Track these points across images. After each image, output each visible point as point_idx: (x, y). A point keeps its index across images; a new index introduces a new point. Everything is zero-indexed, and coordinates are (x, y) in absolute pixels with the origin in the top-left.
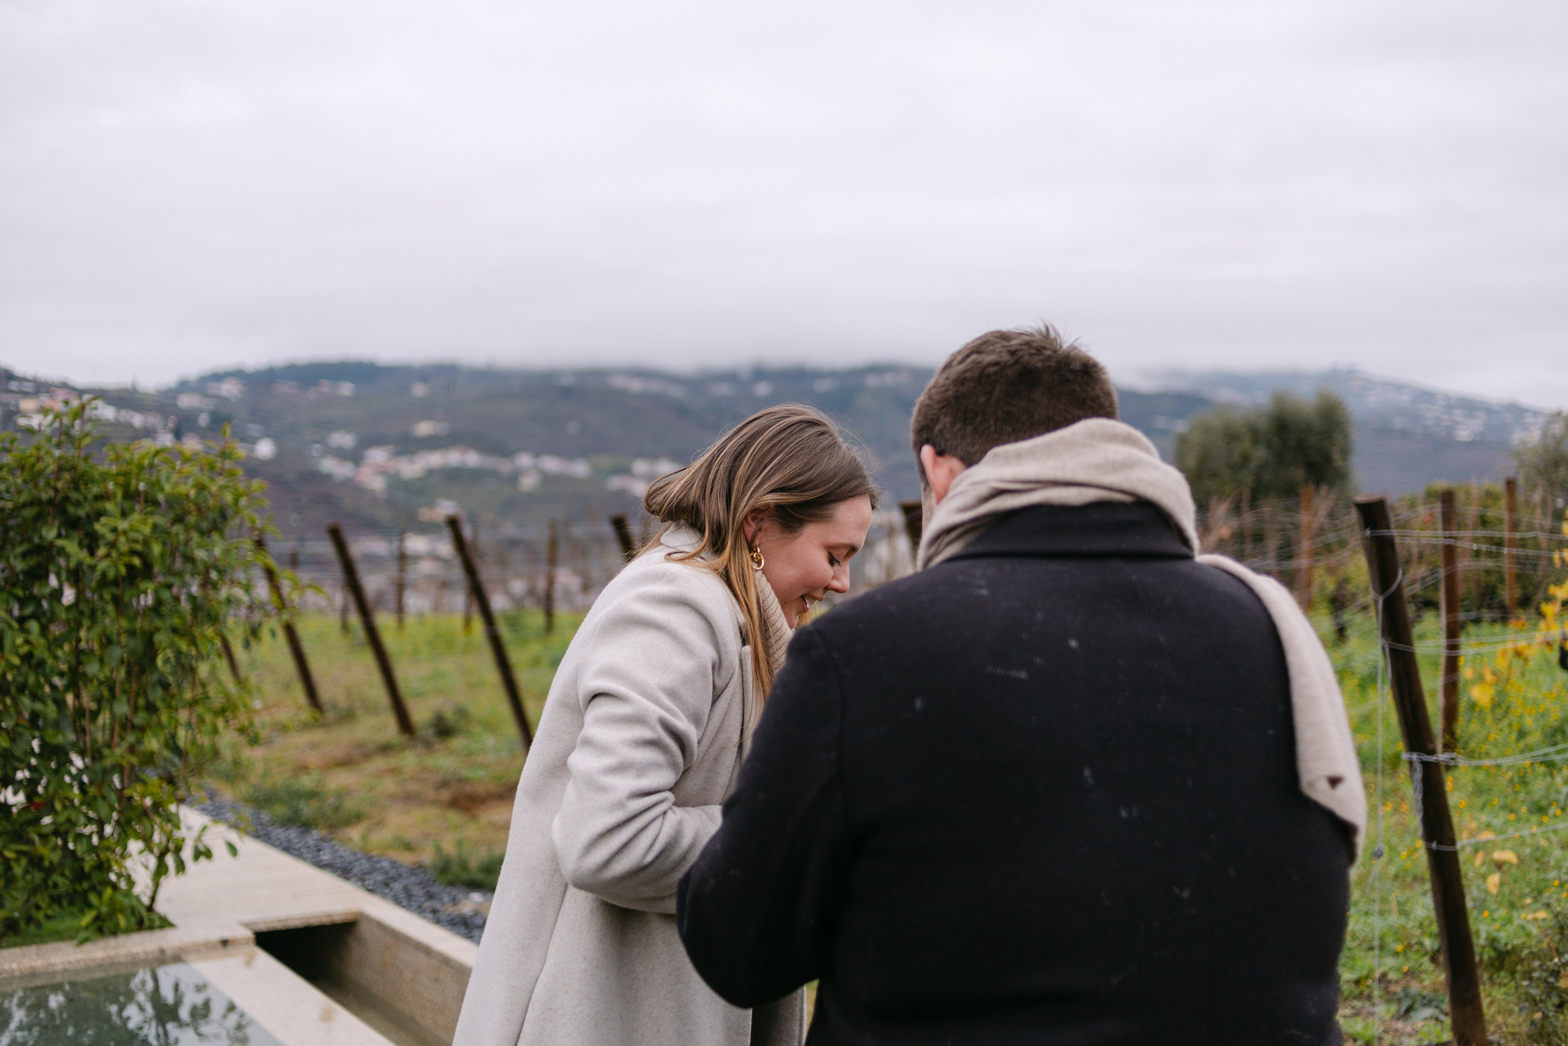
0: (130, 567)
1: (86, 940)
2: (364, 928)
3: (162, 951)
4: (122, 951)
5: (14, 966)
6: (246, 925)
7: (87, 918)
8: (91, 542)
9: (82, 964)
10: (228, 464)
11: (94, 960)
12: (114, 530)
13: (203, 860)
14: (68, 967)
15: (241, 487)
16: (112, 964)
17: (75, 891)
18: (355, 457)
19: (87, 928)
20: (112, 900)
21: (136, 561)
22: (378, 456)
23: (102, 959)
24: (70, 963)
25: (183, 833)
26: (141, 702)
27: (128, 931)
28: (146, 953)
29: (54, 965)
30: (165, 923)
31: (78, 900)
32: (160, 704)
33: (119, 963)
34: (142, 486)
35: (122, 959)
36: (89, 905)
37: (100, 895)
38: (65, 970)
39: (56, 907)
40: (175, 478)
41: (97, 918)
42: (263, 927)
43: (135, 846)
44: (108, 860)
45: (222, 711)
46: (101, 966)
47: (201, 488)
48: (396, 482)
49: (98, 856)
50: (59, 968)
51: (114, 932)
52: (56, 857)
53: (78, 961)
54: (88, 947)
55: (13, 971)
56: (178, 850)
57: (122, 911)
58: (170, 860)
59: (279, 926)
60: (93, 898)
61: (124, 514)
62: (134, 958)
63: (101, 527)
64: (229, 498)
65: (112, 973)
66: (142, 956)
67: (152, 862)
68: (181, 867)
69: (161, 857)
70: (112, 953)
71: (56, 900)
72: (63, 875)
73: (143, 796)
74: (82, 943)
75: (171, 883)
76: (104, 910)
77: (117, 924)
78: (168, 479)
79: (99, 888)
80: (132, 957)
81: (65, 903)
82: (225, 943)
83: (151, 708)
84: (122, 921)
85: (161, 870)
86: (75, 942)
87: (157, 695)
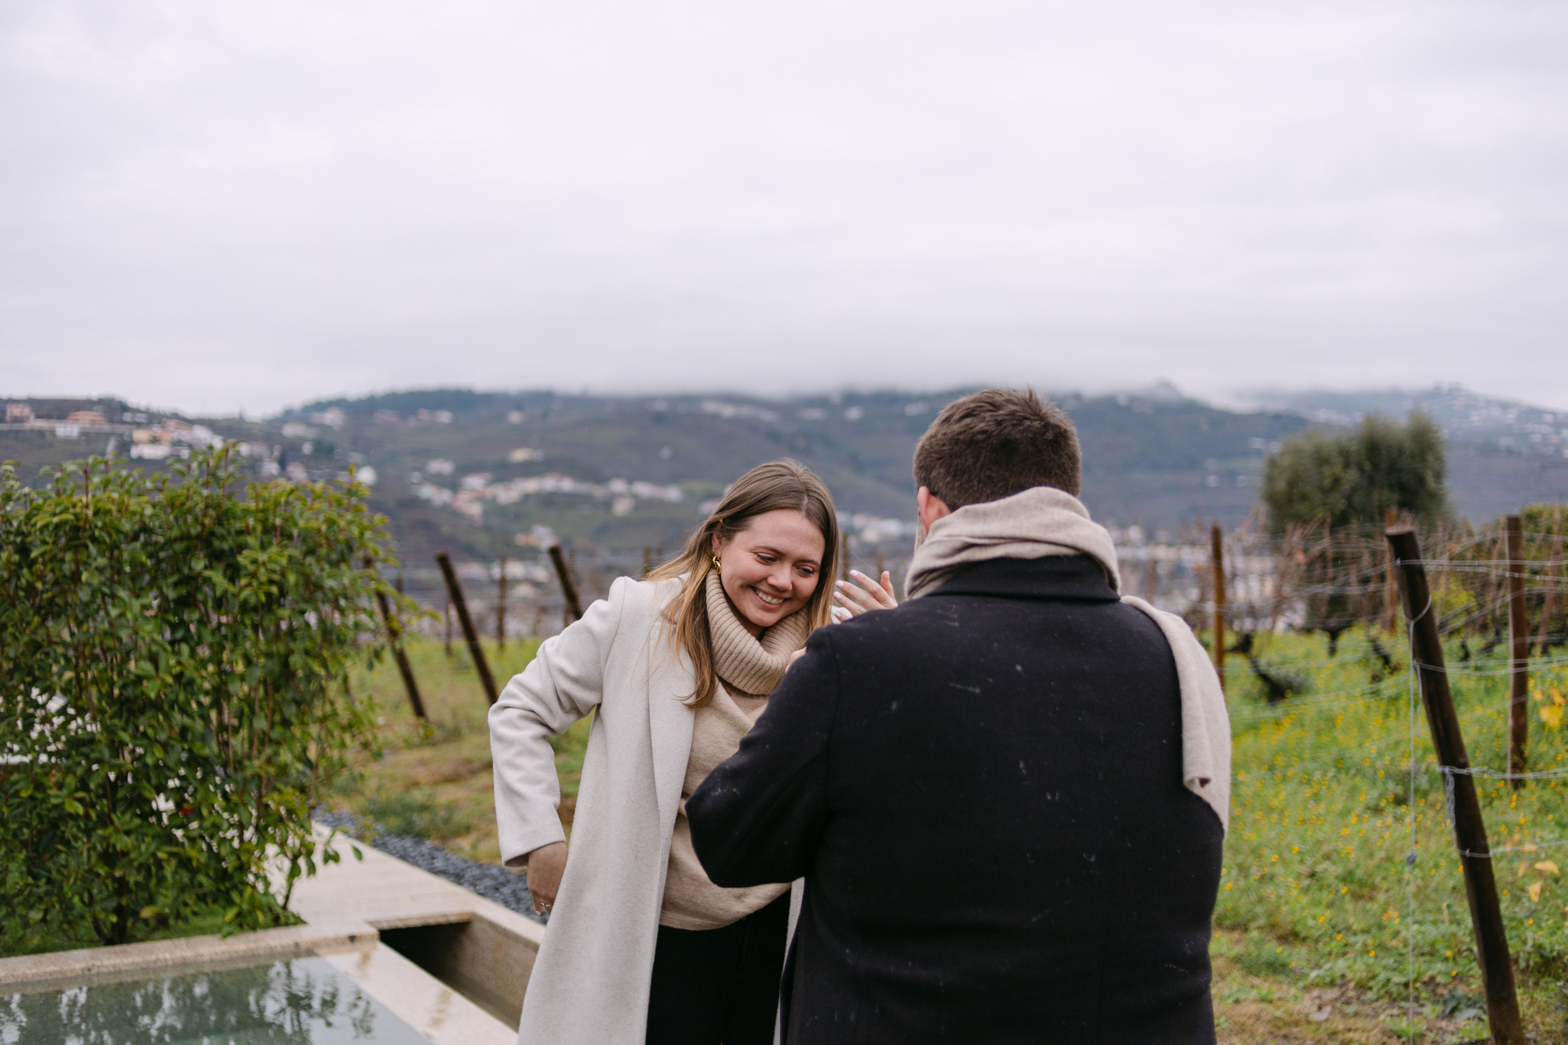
0: (269, 595)
1: (230, 934)
2: (477, 928)
3: (297, 945)
4: (262, 944)
5: (168, 956)
6: (371, 923)
7: (231, 914)
8: (233, 572)
9: (227, 955)
11: (237, 952)
12: (255, 562)
13: (331, 863)
14: (214, 957)
15: (366, 521)
16: (253, 955)
17: (219, 890)
18: (453, 484)
19: (230, 923)
20: (252, 897)
21: (274, 590)
22: (475, 482)
23: (244, 951)
24: (216, 954)
25: (313, 839)
26: (277, 718)
27: (266, 927)
28: (282, 946)
29: (201, 955)
30: (298, 921)
31: (222, 898)
32: (294, 720)
33: (260, 955)
34: (278, 522)
35: (261, 952)
36: (230, 903)
37: (241, 894)
38: (212, 961)
39: (201, 905)
40: (307, 514)
41: (239, 915)
42: (385, 926)
43: (271, 849)
44: (248, 863)
45: (349, 727)
46: (243, 958)
47: (331, 523)
48: (492, 508)
49: (238, 858)
50: (207, 958)
51: (254, 927)
52: (203, 858)
53: (223, 953)
54: (230, 940)
55: (166, 960)
56: (310, 853)
57: (260, 908)
58: (302, 862)
59: (400, 925)
60: (235, 896)
61: (263, 547)
62: (271, 952)
63: (242, 559)
64: (356, 531)
65: (252, 965)
66: (279, 949)
67: (287, 864)
68: (312, 869)
69: (295, 859)
70: (252, 945)
71: (201, 898)
72: (208, 875)
73: (278, 804)
74: (226, 936)
75: (302, 884)
76: (245, 907)
77: (256, 920)
78: (301, 515)
79: (240, 886)
81: (209, 901)
82: (352, 938)
83: (286, 723)
84: (261, 917)
85: (294, 872)
86: (219, 936)
87: (291, 711)
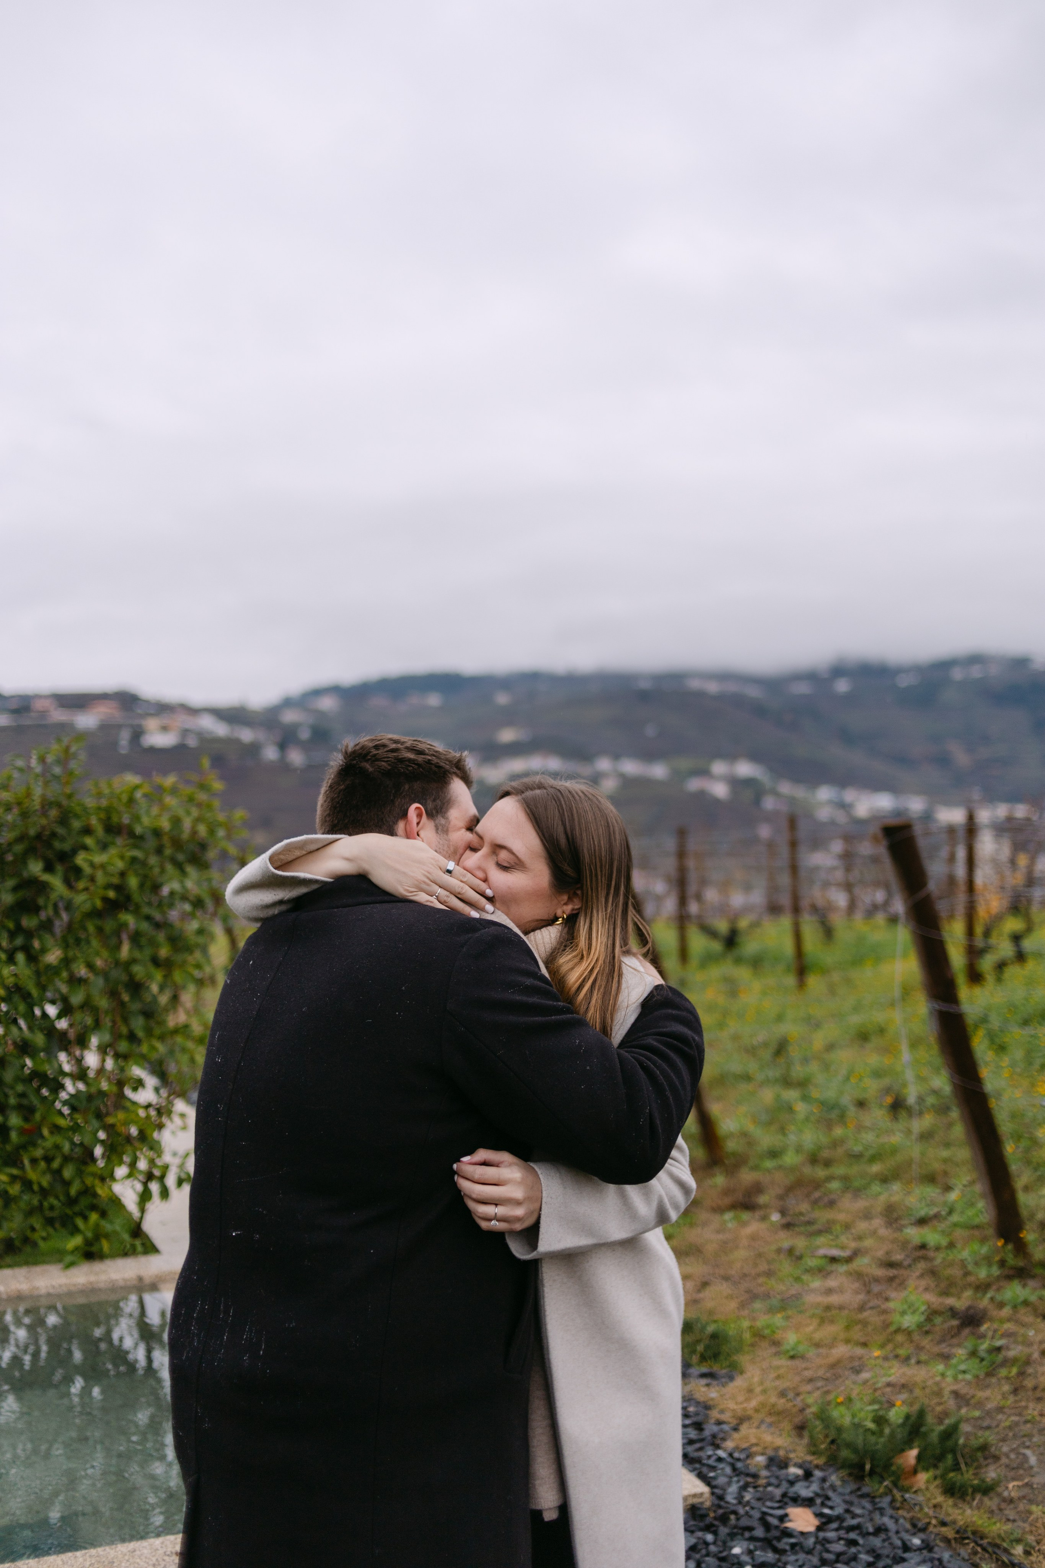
0: (105, 899)
1: (72, 1263)
3: (140, 1279)
4: (103, 1277)
7: (76, 1241)
8: (73, 874)
9: (65, 1289)
10: (202, 797)
11: (75, 1285)
12: (92, 865)
13: (183, 1187)
14: (51, 1291)
15: (221, 817)
16: (93, 1290)
17: (66, 1215)
19: (72, 1252)
20: (97, 1225)
21: (111, 894)
23: (84, 1285)
24: (53, 1287)
25: (167, 1158)
26: (124, 1030)
27: (113, 1255)
28: (125, 1280)
29: (38, 1288)
30: (150, 1247)
31: (68, 1225)
32: (140, 1034)
33: (100, 1290)
34: (126, 819)
35: (102, 1285)
36: (75, 1230)
37: (85, 1218)
38: (49, 1295)
39: (50, 1230)
40: (155, 811)
41: (88, 1243)
43: (121, 1171)
44: (93, 1187)
46: (83, 1292)
47: (176, 822)
49: (83, 1182)
50: (43, 1291)
51: (98, 1257)
52: (45, 1181)
53: (60, 1286)
54: (72, 1270)
56: (162, 1179)
57: (107, 1236)
58: (154, 1187)
60: (80, 1222)
61: (104, 847)
62: (113, 1285)
63: (80, 859)
64: (204, 829)
65: (94, 1299)
66: (121, 1283)
67: (139, 1187)
68: (165, 1193)
69: (145, 1184)
70: (92, 1278)
71: (50, 1222)
72: (57, 1198)
73: (127, 1123)
74: (68, 1267)
75: (154, 1209)
76: (89, 1235)
77: (101, 1249)
78: (148, 812)
79: (87, 1213)
80: (111, 1284)
81: (57, 1225)
83: (132, 1037)
84: (105, 1245)
85: (145, 1197)
86: (60, 1266)
87: (138, 1024)
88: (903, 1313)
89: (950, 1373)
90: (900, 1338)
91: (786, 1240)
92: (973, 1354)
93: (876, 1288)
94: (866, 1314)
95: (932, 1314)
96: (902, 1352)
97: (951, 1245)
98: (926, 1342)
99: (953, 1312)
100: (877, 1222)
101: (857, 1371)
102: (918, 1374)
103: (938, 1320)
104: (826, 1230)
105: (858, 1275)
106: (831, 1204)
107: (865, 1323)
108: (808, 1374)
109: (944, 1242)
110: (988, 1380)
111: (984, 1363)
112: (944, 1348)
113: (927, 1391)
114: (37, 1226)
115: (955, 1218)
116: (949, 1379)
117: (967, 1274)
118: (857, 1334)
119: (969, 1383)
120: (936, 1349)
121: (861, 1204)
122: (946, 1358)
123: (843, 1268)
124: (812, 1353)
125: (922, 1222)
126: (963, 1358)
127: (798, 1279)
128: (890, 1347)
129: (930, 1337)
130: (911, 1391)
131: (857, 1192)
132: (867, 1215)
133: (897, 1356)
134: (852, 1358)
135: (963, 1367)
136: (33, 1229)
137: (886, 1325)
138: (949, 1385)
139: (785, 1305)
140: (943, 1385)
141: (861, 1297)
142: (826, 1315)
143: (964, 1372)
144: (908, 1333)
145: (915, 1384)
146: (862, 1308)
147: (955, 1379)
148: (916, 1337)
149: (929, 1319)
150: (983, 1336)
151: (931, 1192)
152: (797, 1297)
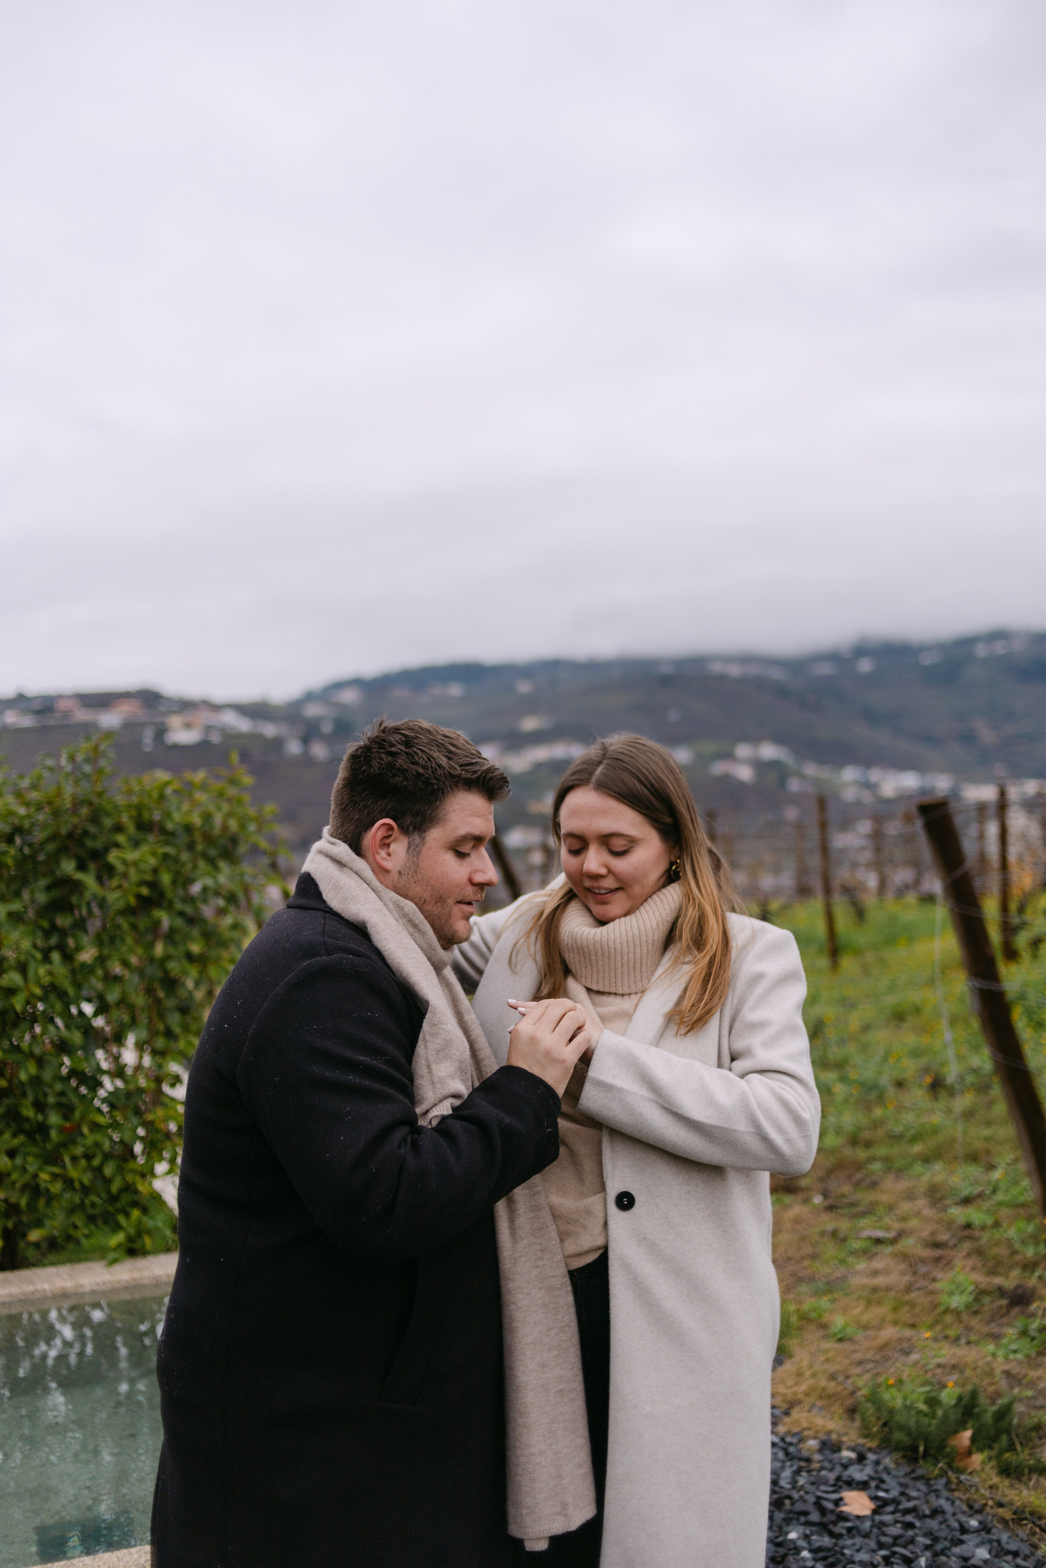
0: (139, 896)
1: (115, 1260)
4: (147, 1274)
5: (46, 1286)
7: (119, 1238)
8: (106, 871)
9: (109, 1286)
10: (232, 791)
11: (119, 1282)
12: (125, 862)
14: (96, 1288)
15: (252, 812)
16: (138, 1286)
17: (108, 1211)
19: (115, 1249)
20: (139, 1222)
21: (145, 891)
23: (127, 1281)
24: (98, 1284)
26: (161, 1027)
27: (156, 1251)
29: (82, 1286)
31: (110, 1222)
32: (177, 1030)
33: (144, 1286)
34: (157, 816)
35: (145, 1282)
36: (118, 1227)
37: (127, 1215)
38: (94, 1292)
39: (93, 1227)
40: (186, 807)
41: (130, 1239)
43: (161, 1167)
44: (134, 1184)
46: (127, 1288)
49: (124, 1179)
50: (87, 1289)
51: (141, 1253)
52: (86, 1179)
53: (104, 1283)
54: (116, 1267)
55: (44, 1291)
57: (149, 1232)
60: (122, 1219)
61: (136, 844)
62: (157, 1281)
63: (113, 857)
64: (236, 824)
65: (137, 1296)
66: (165, 1279)
70: (136, 1275)
71: (92, 1219)
72: (98, 1195)
73: (166, 1120)
74: (111, 1264)
76: (132, 1231)
77: (144, 1246)
78: (179, 808)
79: (129, 1209)
80: (155, 1280)
81: (99, 1222)
83: (169, 1034)
84: (148, 1241)
86: (104, 1263)
87: (174, 1020)
88: (951, 1294)
89: (1001, 1353)
90: (948, 1319)
91: (829, 1223)
92: (1024, 1333)
93: (922, 1269)
94: (913, 1295)
95: (981, 1293)
96: (951, 1333)
97: (997, 1224)
98: (975, 1322)
99: (1001, 1292)
100: (921, 1203)
101: (907, 1353)
102: (968, 1354)
103: (987, 1300)
104: (869, 1211)
105: (904, 1256)
106: (874, 1185)
107: (912, 1305)
108: (857, 1356)
109: (989, 1222)
110: (1039, 1360)
111: (1035, 1342)
112: (994, 1328)
113: (979, 1371)
114: (79, 1223)
115: (1000, 1197)
116: (1000, 1359)
117: (1014, 1253)
118: (904, 1315)
119: (1020, 1363)
120: (985, 1329)
121: (903, 1185)
122: (996, 1337)
123: (888, 1250)
124: (860, 1335)
125: (967, 1201)
126: (1014, 1337)
127: (843, 1261)
128: (938, 1328)
129: (979, 1317)
130: (962, 1372)
131: (899, 1173)
132: (910, 1196)
133: (946, 1337)
134: (900, 1340)
135: (1014, 1347)
136: (75, 1227)
137: (934, 1306)
138: (1000, 1366)
139: (830, 1287)
140: (995, 1365)
141: (907, 1278)
142: (874, 1296)
143: (1015, 1352)
144: (957, 1313)
145: (966, 1364)
146: (908, 1289)
147: (1007, 1359)
148: (965, 1317)
149: (977, 1299)
150: (1033, 1315)
151: (974, 1171)
152: (843, 1279)
